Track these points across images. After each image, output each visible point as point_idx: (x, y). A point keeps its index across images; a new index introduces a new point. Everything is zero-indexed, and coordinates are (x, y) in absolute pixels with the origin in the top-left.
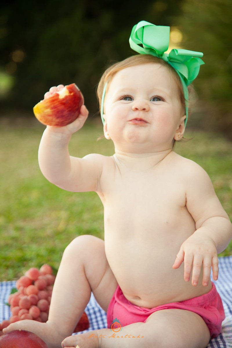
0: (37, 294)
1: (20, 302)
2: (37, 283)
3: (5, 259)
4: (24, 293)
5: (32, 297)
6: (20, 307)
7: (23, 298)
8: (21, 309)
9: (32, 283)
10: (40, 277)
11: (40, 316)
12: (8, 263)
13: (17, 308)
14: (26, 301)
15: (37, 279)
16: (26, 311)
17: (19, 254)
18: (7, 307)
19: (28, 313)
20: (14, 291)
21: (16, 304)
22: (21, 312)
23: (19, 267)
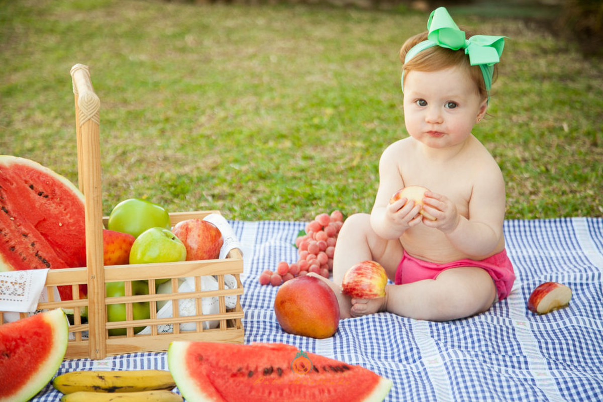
0: (326, 240)
1: (309, 247)
2: (326, 229)
3: (293, 194)
4: (312, 237)
5: (321, 243)
6: (309, 251)
7: (312, 242)
8: (309, 254)
9: (322, 228)
10: (330, 224)
11: (327, 263)
12: (296, 200)
13: (305, 252)
14: (315, 246)
15: (327, 225)
16: (314, 256)
17: (308, 190)
18: (294, 249)
19: (316, 258)
20: (301, 233)
21: (305, 248)
22: (309, 256)
23: (307, 206)
